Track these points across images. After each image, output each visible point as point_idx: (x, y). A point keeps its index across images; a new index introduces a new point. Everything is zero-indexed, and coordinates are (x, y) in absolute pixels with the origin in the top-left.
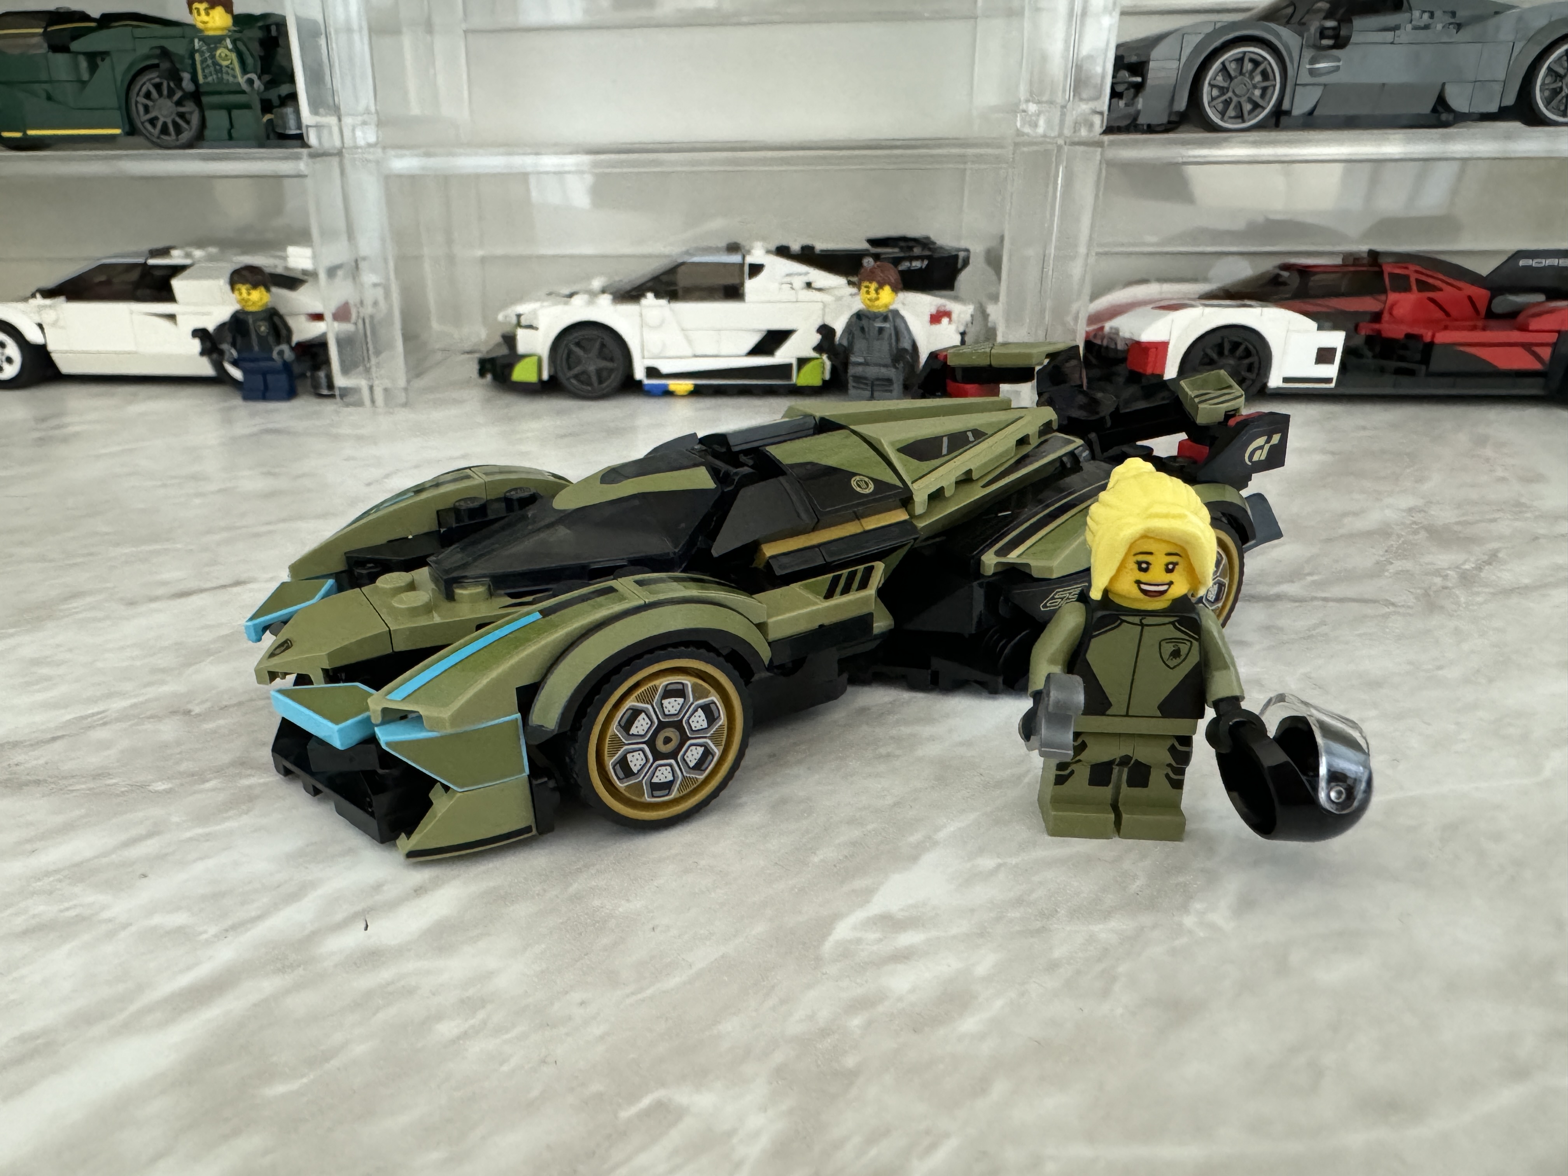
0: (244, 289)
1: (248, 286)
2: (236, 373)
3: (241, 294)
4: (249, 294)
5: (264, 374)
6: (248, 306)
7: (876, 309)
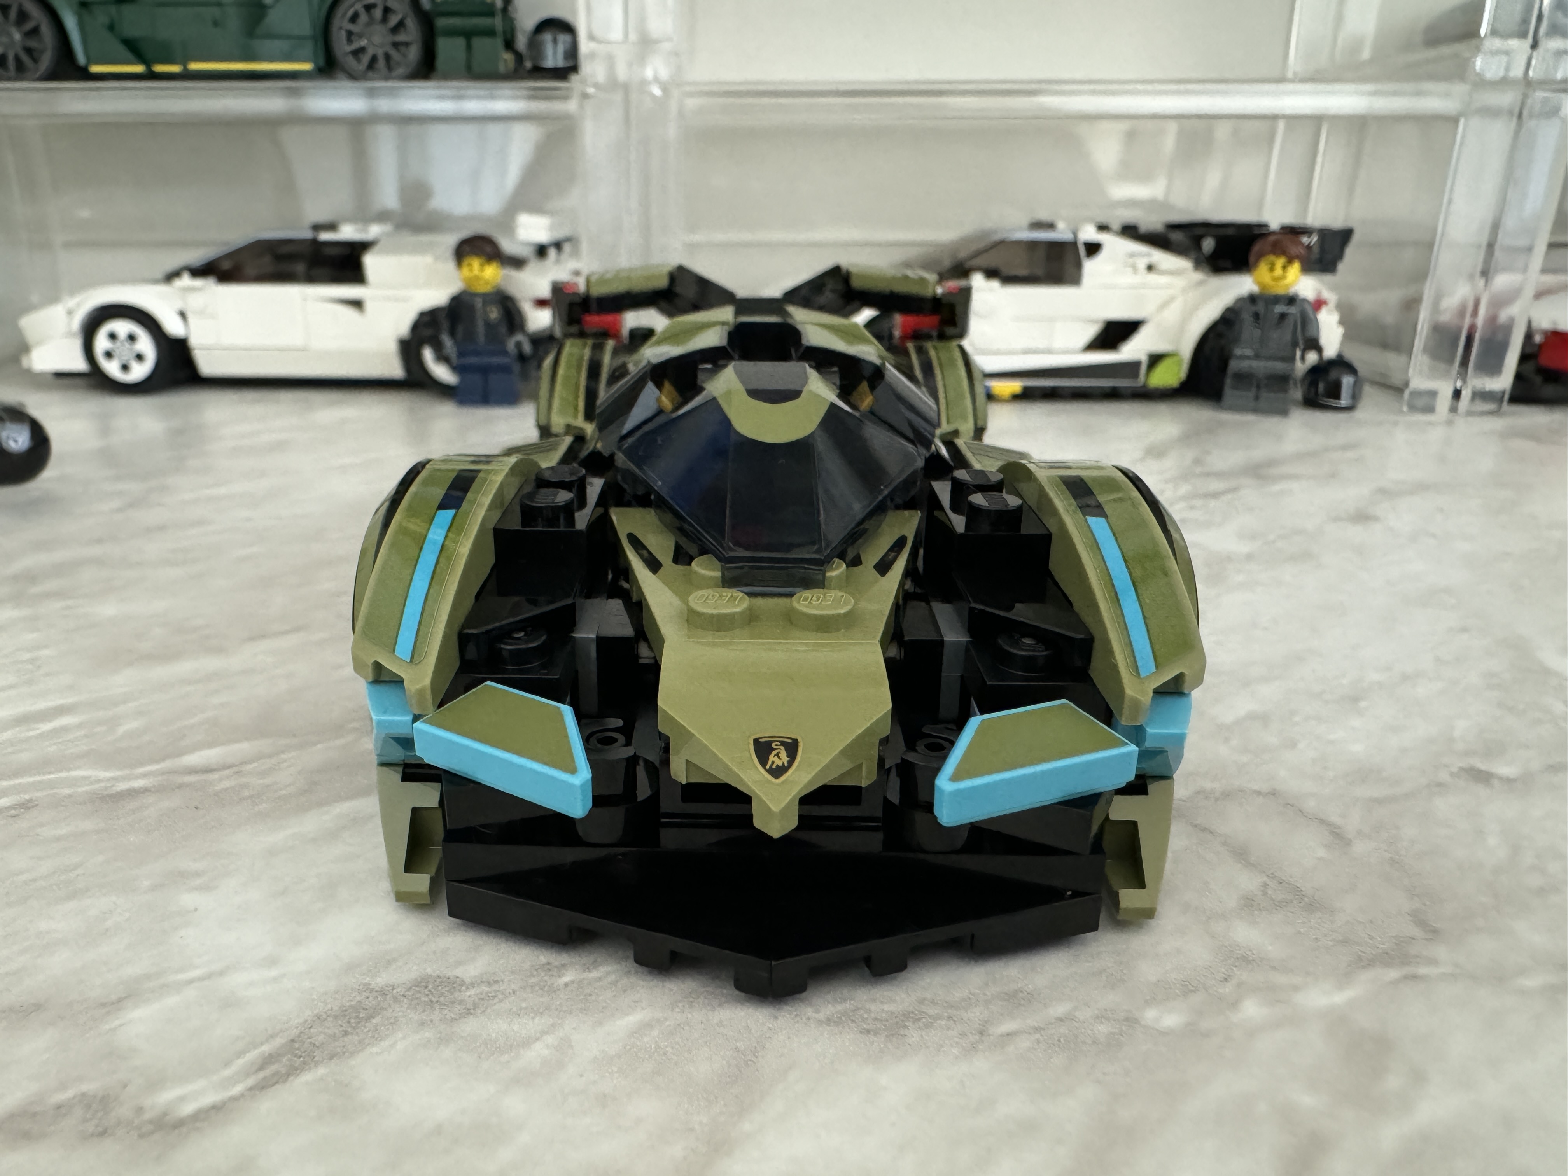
0: (476, 263)
1: (482, 259)
6: (478, 285)
7: (1280, 290)
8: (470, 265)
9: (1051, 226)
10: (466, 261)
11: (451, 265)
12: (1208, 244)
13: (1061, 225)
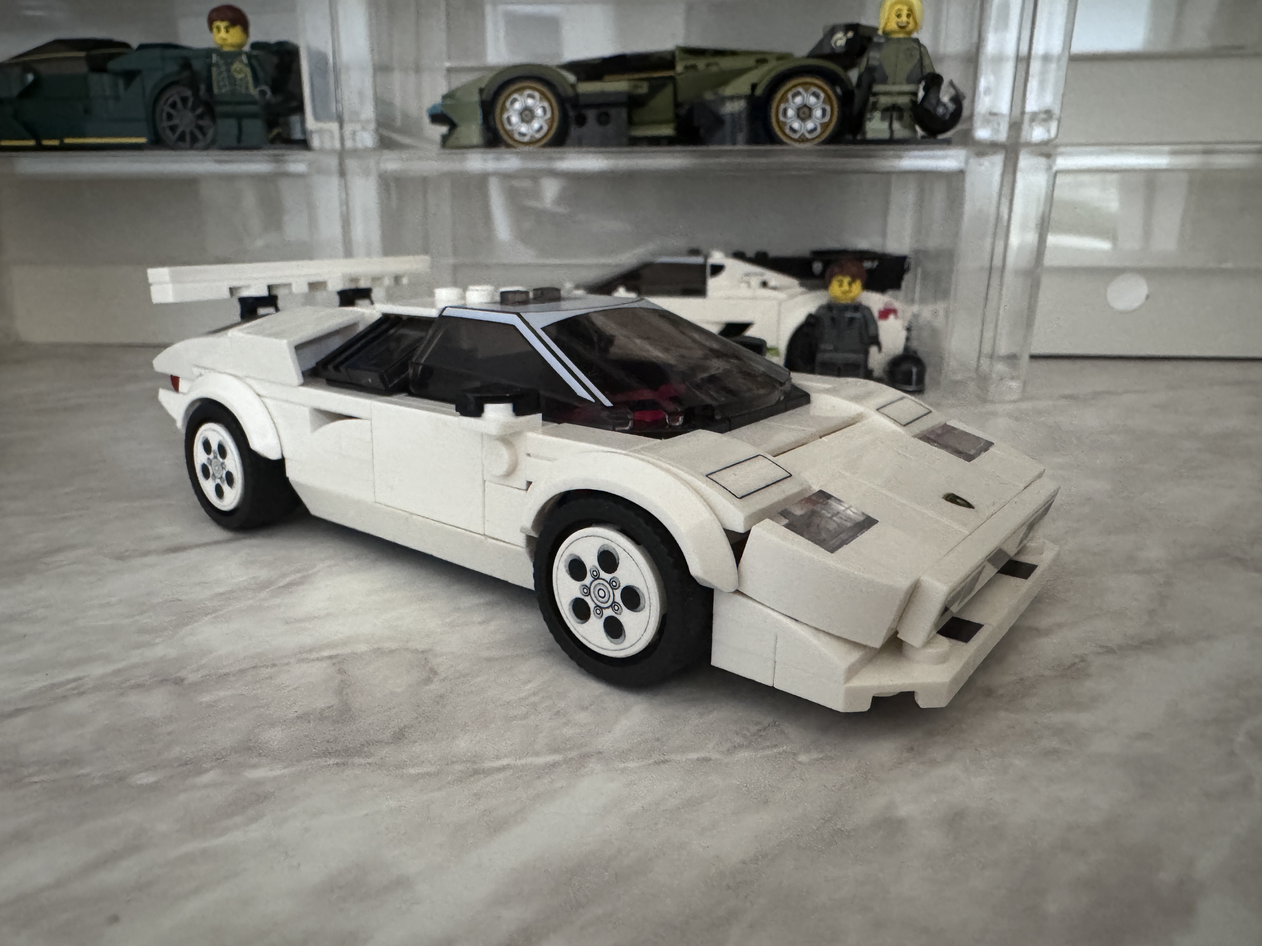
7: (848, 300)
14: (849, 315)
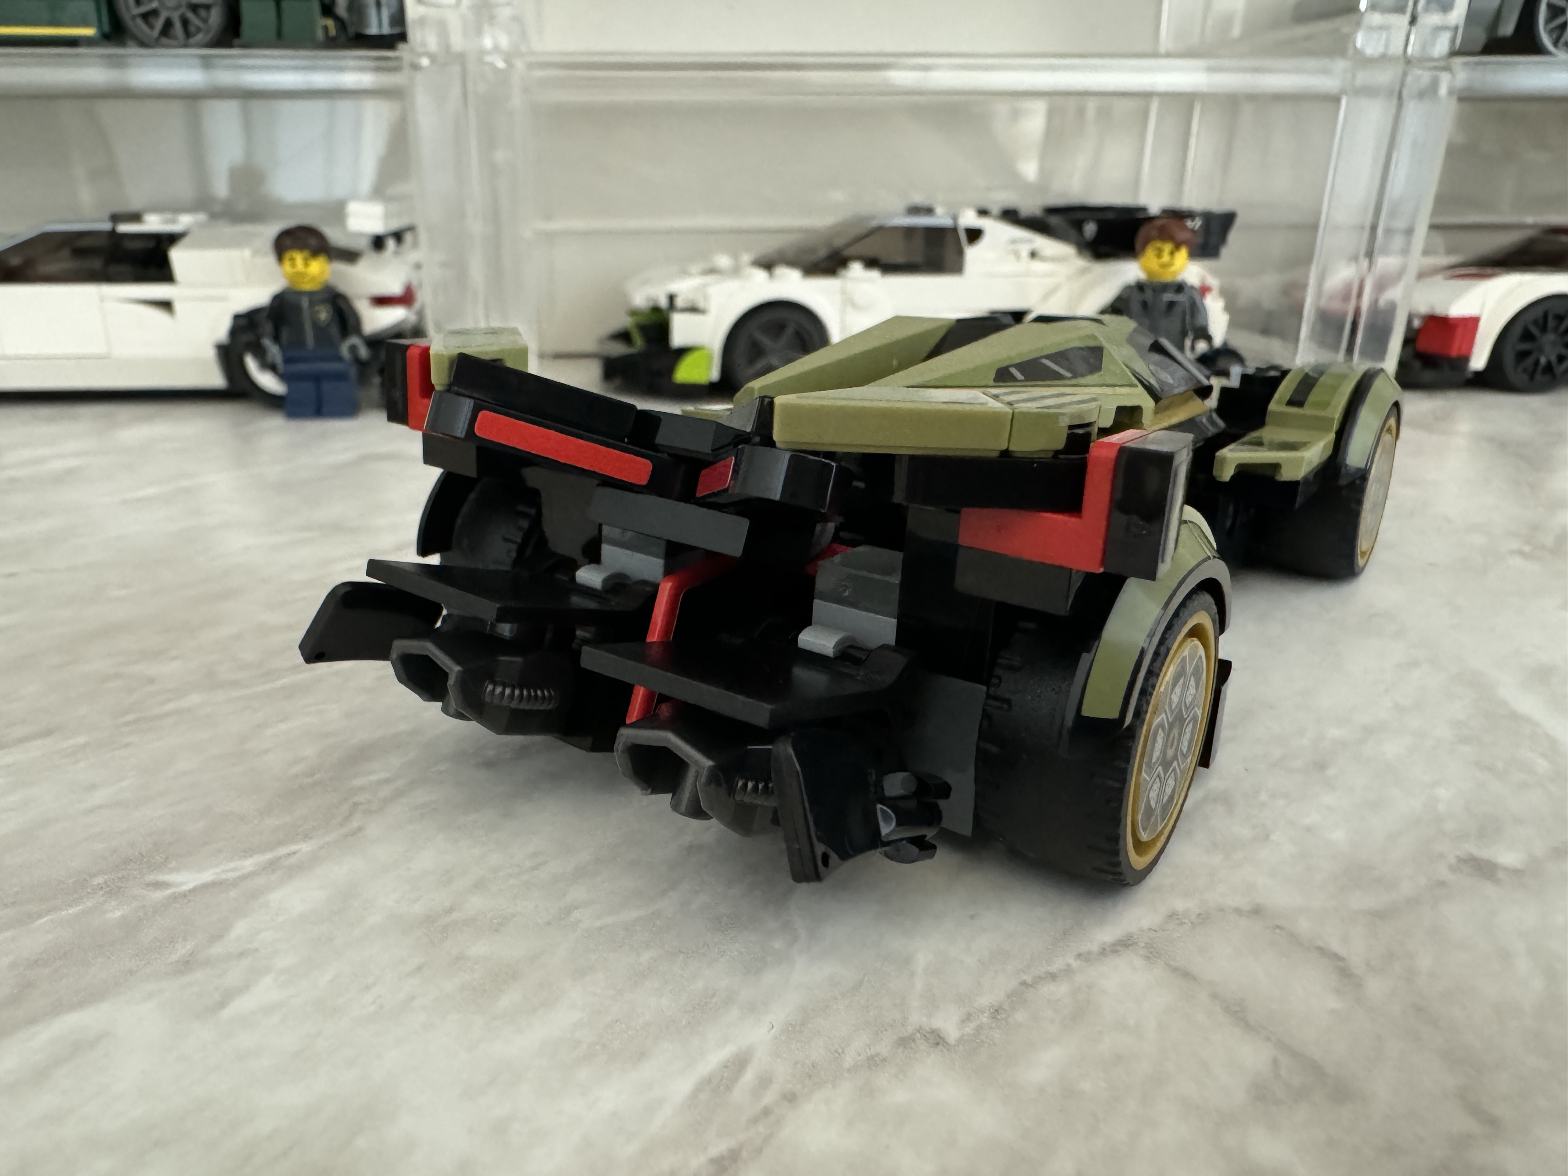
0: (299, 258)
1: (306, 253)
2: (268, 381)
3: (293, 265)
4: (306, 265)
5: (317, 379)
6: (303, 282)
7: (1167, 277)
8: (292, 260)
9: (929, 211)
10: (288, 255)
11: (270, 259)
12: (1090, 229)
13: (939, 211)
14: (1168, 297)
